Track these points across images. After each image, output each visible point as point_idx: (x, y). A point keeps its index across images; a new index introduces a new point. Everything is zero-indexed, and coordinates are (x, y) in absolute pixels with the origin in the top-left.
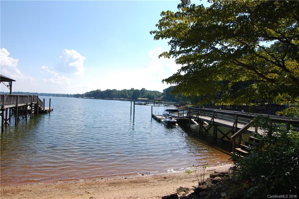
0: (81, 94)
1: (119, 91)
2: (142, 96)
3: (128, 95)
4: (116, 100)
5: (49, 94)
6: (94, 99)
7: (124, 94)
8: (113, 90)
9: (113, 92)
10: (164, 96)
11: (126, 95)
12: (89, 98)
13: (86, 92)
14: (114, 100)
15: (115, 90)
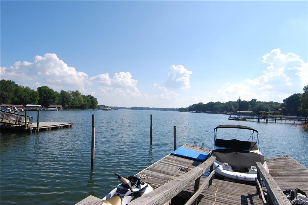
0: (185, 108)
1: (223, 104)
2: (252, 108)
3: (233, 108)
4: (218, 113)
5: (158, 108)
6: (195, 112)
7: (229, 106)
8: (216, 102)
9: (216, 105)
10: (283, 108)
11: (231, 108)
12: (191, 112)
13: (189, 106)
14: (217, 113)
15: (218, 103)
